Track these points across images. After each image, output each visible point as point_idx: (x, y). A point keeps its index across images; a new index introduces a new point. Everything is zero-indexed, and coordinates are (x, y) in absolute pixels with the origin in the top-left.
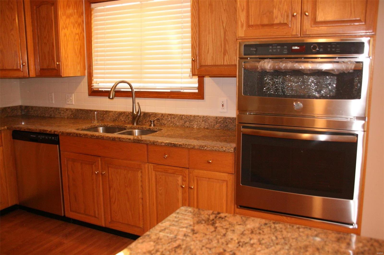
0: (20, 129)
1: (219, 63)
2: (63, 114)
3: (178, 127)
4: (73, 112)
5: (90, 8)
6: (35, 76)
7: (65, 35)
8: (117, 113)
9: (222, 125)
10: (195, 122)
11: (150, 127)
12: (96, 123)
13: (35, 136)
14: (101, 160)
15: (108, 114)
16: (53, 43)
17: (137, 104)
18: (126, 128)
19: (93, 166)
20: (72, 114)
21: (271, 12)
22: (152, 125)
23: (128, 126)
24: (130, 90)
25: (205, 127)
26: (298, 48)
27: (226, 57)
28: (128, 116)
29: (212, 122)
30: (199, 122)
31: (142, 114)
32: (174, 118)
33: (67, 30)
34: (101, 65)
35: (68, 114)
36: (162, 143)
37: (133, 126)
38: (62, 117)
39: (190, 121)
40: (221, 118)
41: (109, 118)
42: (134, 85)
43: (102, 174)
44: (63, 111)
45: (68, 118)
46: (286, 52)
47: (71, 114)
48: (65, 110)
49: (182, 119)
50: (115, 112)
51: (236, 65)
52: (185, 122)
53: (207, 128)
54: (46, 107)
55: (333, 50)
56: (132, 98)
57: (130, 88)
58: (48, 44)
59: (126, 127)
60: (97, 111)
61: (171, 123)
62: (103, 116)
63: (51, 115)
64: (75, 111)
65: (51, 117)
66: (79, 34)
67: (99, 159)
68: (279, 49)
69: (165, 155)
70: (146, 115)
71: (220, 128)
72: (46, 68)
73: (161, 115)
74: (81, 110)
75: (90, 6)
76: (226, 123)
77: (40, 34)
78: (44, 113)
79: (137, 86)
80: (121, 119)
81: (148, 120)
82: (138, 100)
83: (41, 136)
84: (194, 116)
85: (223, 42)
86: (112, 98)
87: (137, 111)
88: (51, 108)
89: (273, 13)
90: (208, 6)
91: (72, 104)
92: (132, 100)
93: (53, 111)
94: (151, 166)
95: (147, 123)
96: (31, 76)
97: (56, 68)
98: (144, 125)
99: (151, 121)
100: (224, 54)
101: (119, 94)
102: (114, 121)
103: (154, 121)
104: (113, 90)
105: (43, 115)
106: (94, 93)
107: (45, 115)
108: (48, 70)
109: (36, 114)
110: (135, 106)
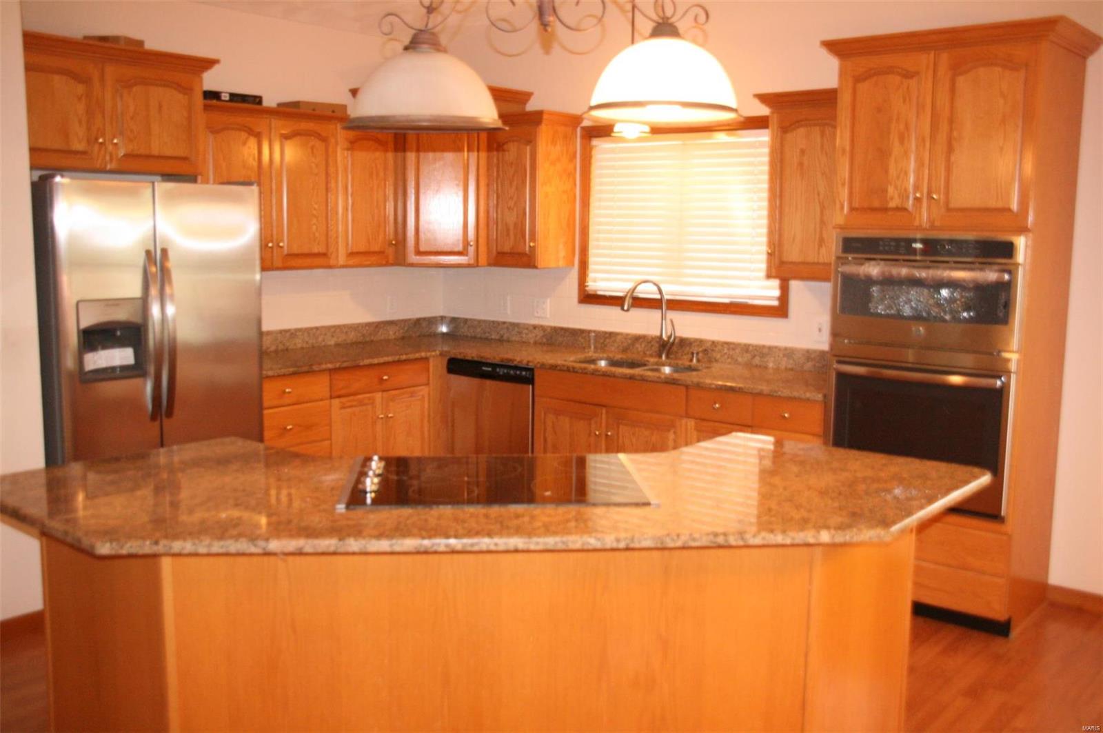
0: (465, 356)
1: (812, 258)
2: (526, 335)
3: (739, 364)
4: (547, 333)
5: (590, 147)
6: (488, 263)
10: (770, 357)
11: (690, 364)
12: (591, 353)
13: (490, 369)
14: (607, 412)
15: (613, 339)
16: (525, 209)
17: (669, 322)
18: (647, 363)
19: (593, 422)
20: (543, 336)
21: (885, 191)
22: (695, 360)
23: (652, 360)
24: (658, 297)
25: (788, 368)
26: (921, 246)
27: (823, 250)
28: (650, 342)
29: (800, 359)
30: (777, 358)
31: (677, 341)
32: (733, 349)
33: (550, 186)
34: (604, 248)
35: (537, 335)
36: (710, 384)
37: (660, 360)
38: (524, 340)
39: (763, 355)
40: (815, 351)
41: (616, 345)
42: (664, 288)
43: (607, 435)
44: (527, 329)
45: (535, 343)
46: (903, 252)
48: (531, 328)
49: (747, 351)
50: (627, 335)
51: (830, 264)
52: (754, 357)
53: (792, 369)
54: (493, 322)
56: (660, 311)
57: (658, 293)
58: (515, 210)
59: (648, 361)
60: (594, 331)
61: (728, 358)
62: (605, 341)
63: (502, 337)
64: (551, 330)
66: (569, 192)
67: (604, 411)
68: (893, 246)
69: (715, 403)
70: (683, 342)
71: (813, 369)
72: (509, 251)
73: (710, 343)
74: (562, 329)
75: (590, 142)
76: (824, 360)
78: (489, 332)
79: (671, 290)
80: (638, 348)
81: (686, 352)
82: (671, 315)
83: (502, 370)
84: (770, 348)
85: (818, 226)
86: (628, 310)
87: (669, 334)
88: (504, 323)
89: (887, 191)
90: (796, 165)
91: (545, 318)
92: (660, 315)
93: (508, 328)
94: (691, 423)
95: (685, 357)
96: (480, 264)
97: (527, 252)
98: (680, 359)
99: (693, 354)
100: (820, 246)
101: (641, 303)
102: (625, 350)
103: (698, 353)
104: (629, 295)
105: (487, 335)
106: (589, 298)
107: (491, 335)
108: (512, 254)
109: (473, 334)
110: (666, 324)
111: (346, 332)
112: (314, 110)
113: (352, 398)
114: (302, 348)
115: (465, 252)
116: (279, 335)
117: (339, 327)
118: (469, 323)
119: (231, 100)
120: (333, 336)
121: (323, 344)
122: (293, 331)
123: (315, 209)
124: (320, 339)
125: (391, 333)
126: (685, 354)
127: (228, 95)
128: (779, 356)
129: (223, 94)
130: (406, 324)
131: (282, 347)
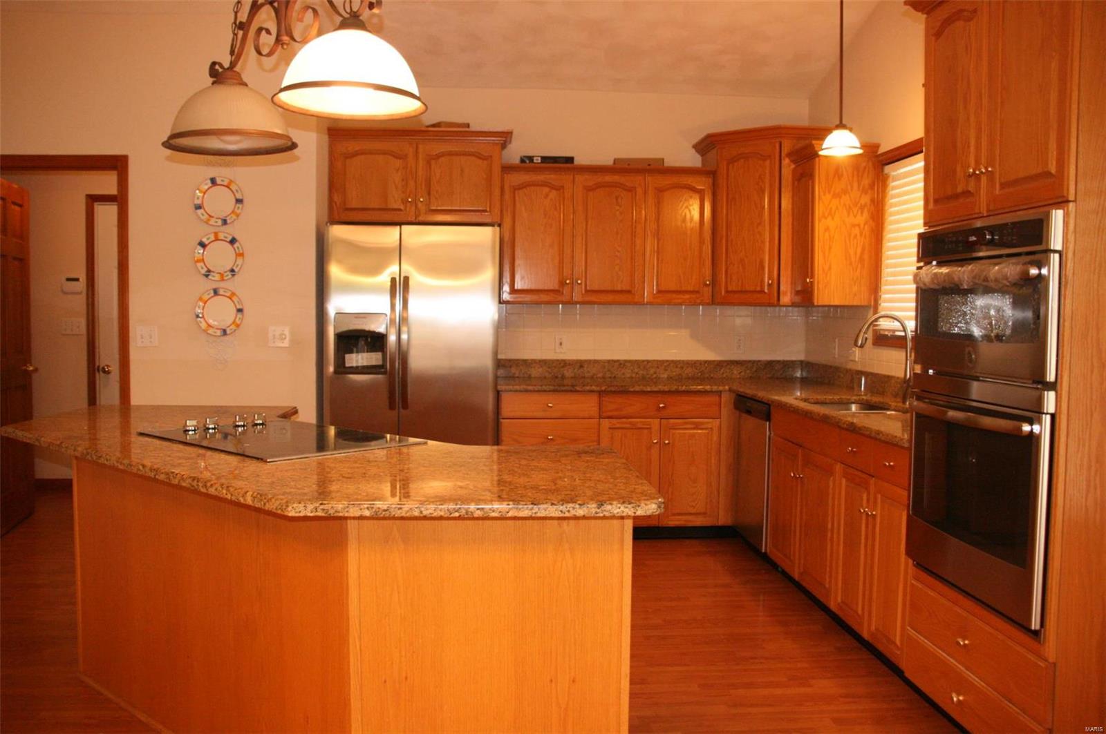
5: (883, 175)
6: (790, 304)
7: (827, 229)
14: (803, 453)
20: (852, 379)
26: (975, 239)
33: (833, 219)
44: (843, 373)
48: (845, 371)
56: (904, 350)
57: (902, 329)
58: (804, 246)
66: (862, 226)
67: (800, 452)
68: (955, 241)
75: (883, 171)
88: (831, 367)
91: (855, 360)
92: (904, 354)
106: (880, 339)
111: (682, 368)
112: (629, 165)
113: (624, 420)
114: (632, 378)
115: (767, 291)
116: (606, 364)
117: (673, 361)
119: (542, 162)
120: (666, 370)
121: (655, 376)
122: (622, 362)
123: (618, 251)
124: (652, 371)
125: (735, 372)
127: (539, 158)
129: (535, 158)
130: (755, 365)
131: (610, 375)
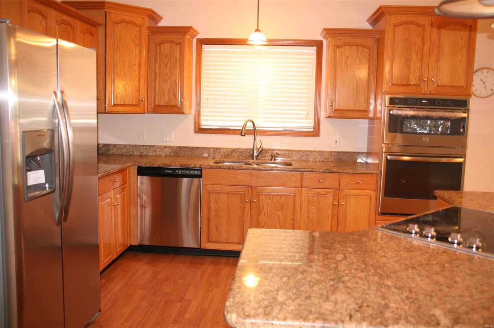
1: (352, 108)
2: (160, 152)
4: (174, 150)
8: (229, 150)
9: (336, 158)
10: (311, 156)
13: (171, 171)
15: (218, 151)
17: (259, 141)
22: (273, 159)
25: (321, 160)
26: (426, 102)
28: (242, 152)
29: (327, 156)
30: (315, 156)
31: (263, 151)
35: (167, 152)
38: (157, 155)
39: (307, 155)
40: (335, 152)
41: (220, 154)
44: (160, 148)
45: (166, 156)
46: (419, 104)
47: (171, 152)
48: (163, 148)
49: (299, 154)
50: (227, 149)
52: (302, 157)
53: (323, 161)
55: (449, 104)
56: (254, 136)
57: (253, 126)
58: (169, 81)
63: (142, 153)
64: (177, 148)
65: (142, 155)
68: (414, 101)
71: (333, 161)
72: (164, 104)
74: (184, 147)
75: (202, 47)
76: (340, 156)
77: (159, 71)
78: (132, 151)
80: (234, 155)
83: (180, 171)
85: (355, 92)
86: (244, 135)
87: (258, 147)
88: (143, 146)
89: (410, 77)
90: (344, 64)
91: (172, 142)
93: (146, 149)
95: (267, 158)
97: (179, 105)
99: (272, 156)
100: (356, 102)
103: (275, 156)
104: (244, 128)
105: (131, 153)
106: (200, 130)
107: (134, 153)
108: (166, 106)
109: (120, 153)
110: (256, 142)
115: (139, 105)
118: (117, 147)
126: (263, 157)
128: (316, 155)
